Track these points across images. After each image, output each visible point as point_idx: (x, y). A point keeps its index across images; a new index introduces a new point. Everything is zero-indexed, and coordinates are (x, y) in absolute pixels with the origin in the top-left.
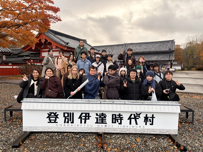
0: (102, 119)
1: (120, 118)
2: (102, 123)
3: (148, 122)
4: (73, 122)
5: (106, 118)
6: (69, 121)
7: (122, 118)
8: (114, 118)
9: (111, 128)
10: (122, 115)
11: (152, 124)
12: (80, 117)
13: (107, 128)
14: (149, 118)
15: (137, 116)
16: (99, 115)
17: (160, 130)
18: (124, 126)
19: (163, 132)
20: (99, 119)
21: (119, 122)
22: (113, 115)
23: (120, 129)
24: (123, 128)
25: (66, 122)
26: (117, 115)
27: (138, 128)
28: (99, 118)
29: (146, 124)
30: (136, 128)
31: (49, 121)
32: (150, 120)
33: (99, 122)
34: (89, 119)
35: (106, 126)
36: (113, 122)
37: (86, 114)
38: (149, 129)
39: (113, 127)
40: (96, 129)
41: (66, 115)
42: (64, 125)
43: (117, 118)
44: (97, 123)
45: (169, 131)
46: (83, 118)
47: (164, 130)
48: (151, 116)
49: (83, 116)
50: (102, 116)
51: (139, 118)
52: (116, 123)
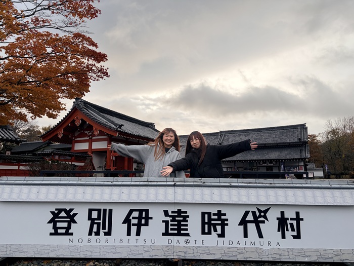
0: (179, 225)
1: (220, 222)
2: (179, 234)
3: (288, 230)
4: (108, 233)
5: (187, 221)
6: (102, 231)
7: (226, 222)
8: (206, 221)
9: (200, 247)
10: (225, 215)
11: (298, 237)
12: (127, 221)
13: (189, 248)
14: (289, 222)
15: (260, 216)
16: (170, 213)
17: (317, 251)
18: (231, 243)
19: (327, 256)
20: (172, 225)
21: (219, 232)
22: (203, 214)
24: (230, 248)
25: (93, 234)
26: (214, 214)
27: (266, 247)
28: (170, 223)
29: (283, 237)
30: (261, 247)
31: (53, 231)
32: (292, 225)
33: (170, 232)
34: (146, 224)
35: (187, 242)
36: (203, 233)
37: (141, 211)
38: (292, 250)
39: (206, 244)
40: (165, 249)
41: (95, 215)
42: (89, 241)
43: (212, 222)
44: (166, 234)
45: (340, 253)
46: (135, 221)
47: (327, 252)
48: (295, 217)
49: (134, 218)
50: (179, 216)
51: (266, 221)
52: (211, 234)
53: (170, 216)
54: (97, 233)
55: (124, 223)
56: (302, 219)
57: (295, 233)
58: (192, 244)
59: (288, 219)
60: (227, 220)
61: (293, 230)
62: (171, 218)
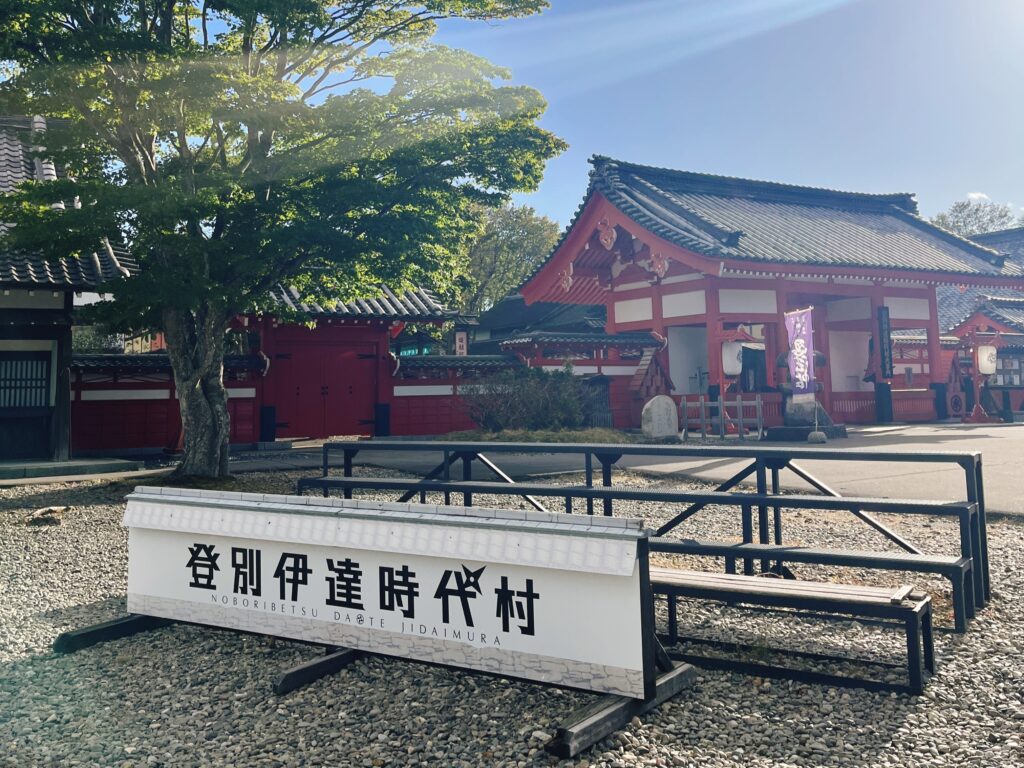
0: (349, 588)
1: (406, 588)
2: (348, 604)
3: (513, 616)
4: (257, 592)
5: (359, 582)
6: (249, 587)
7: (415, 590)
8: (387, 584)
9: (378, 632)
10: (413, 575)
11: (529, 630)
12: (279, 573)
13: (362, 630)
14: (515, 599)
15: (468, 583)
16: (336, 566)
17: (563, 662)
18: (423, 629)
19: (579, 675)
20: (339, 587)
21: (406, 607)
22: (382, 570)
23: (409, 638)
24: (421, 639)
25: (240, 591)
26: (398, 573)
27: (477, 644)
28: (336, 583)
29: (506, 628)
30: (469, 643)
31: (193, 581)
32: (519, 605)
33: (337, 598)
34: (304, 582)
35: (360, 619)
36: (383, 606)
37: (297, 557)
38: (516, 652)
39: (387, 627)
40: (331, 628)
41: (239, 559)
42: (235, 600)
43: (396, 587)
44: (331, 602)
45: (603, 674)
46: (289, 575)
47: (580, 668)
48: (524, 590)
49: (288, 569)
50: (348, 571)
51: (477, 593)
52: (393, 609)
53: (336, 570)
54: (244, 591)
55: (276, 576)
56: (537, 596)
57: (525, 623)
58: (366, 624)
59: (512, 593)
60: (416, 585)
61: (521, 616)
62: (337, 575)
